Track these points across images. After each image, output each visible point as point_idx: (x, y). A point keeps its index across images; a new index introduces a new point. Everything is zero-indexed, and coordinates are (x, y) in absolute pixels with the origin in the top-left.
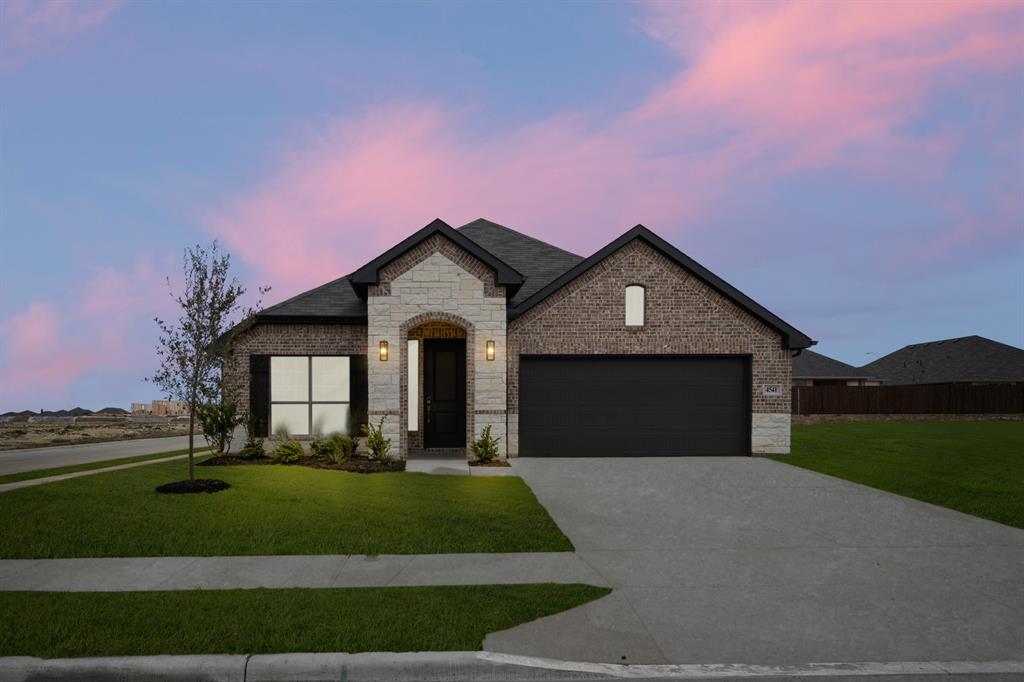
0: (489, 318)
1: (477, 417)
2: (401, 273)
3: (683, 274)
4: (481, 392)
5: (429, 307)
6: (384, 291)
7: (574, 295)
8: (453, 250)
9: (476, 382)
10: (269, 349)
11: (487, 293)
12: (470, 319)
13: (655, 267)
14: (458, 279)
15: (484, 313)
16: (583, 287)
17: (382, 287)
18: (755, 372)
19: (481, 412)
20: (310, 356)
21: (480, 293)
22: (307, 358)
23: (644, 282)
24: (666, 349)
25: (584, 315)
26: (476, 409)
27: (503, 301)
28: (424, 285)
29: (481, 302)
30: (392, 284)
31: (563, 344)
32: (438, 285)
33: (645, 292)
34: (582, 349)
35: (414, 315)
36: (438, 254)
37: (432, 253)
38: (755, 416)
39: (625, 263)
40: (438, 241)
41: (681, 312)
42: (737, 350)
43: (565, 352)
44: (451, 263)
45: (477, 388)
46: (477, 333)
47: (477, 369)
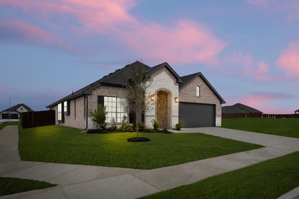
0: (175, 91)
1: (173, 118)
2: (156, 76)
3: (206, 85)
4: (173, 111)
5: (163, 86)
6: (151, 80)
7: (187, 87)
8: (168, 71)
9: (172, 108)
10: (104, 94)
11: (175, 84)
12: (171, 91)
13: (201, 83)
14: (168, 80)
15: (174, 90)
16: (189, 85)
17: (151, 79)
18: (216, 108)
19: (174, 116)
20: (116, 97)
21: (173, 84)
22: (116, 98)
23: (200, 86)
24: (203, 102)
25: (189, 92)
26: (172, 115)
27: (178, 87)
28: (161, 80)
29: (173, 86)
30: (153, 78)
31: (185, 99)
32: (164, 80)
33: (200, 88)
34: (189, 101)
35: (159, 88)
36: (164, 72)
37: (163, 71)
38: (216, 118)
39: (196, 81)
40: (165, 68)
41: (206, 94)
42: (214, 104)
43: (186, 101)
44: (167, 75)
45: (173, 109)
46: (173, 95)
47: (173, 105)
